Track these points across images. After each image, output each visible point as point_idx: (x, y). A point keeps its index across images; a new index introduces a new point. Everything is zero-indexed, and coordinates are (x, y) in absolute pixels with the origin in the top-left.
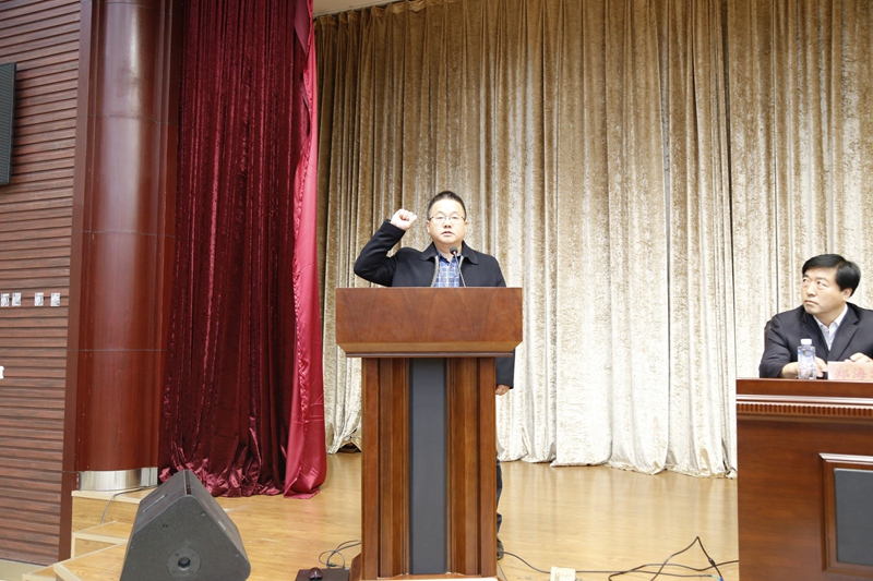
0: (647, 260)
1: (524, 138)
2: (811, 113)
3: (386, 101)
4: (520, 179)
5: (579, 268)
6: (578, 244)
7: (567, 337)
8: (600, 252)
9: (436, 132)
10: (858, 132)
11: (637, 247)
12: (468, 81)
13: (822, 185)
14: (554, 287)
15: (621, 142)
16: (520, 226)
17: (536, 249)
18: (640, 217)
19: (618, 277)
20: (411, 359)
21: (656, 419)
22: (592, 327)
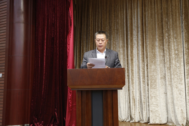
0: (177, 60)
1: (137, 24)
3: (97, 15)
4: (136, 37)
5: (155, 63)
6: (154, 56)
7: (152, 84)
8: (162, 58)
9: (111, 24)
11: (173, 56)
12: (120, 8)
14: (147, 69)
15: (167, 24)
16: (137, 50)
17: (142, 57)
18: (174, 46)
19: (167, 65)
20: (92, 91)
21: (182, 110)
22: (160, 81)
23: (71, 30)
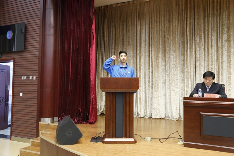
0: (175, 69)
1: (145, 38)
2: (215, 33)
3: (112, 29)
4: (144, 49)
5: (158, 70)
6: (158, 65)
7: (155, 87)
8: (164, 67)
9: (124, 37)
10: (226, 38)
11: (172, 66)
12: (132, 24)
13: (217, 51)
14: (152, 75)
15: (169, 40)
16: (144, 60)
17: (148, 66)
18: (173, 58)
19: (168, 73)
20: (116, 92)
21: (176, 107)
22: (161, 85)
23: (93, 43)
